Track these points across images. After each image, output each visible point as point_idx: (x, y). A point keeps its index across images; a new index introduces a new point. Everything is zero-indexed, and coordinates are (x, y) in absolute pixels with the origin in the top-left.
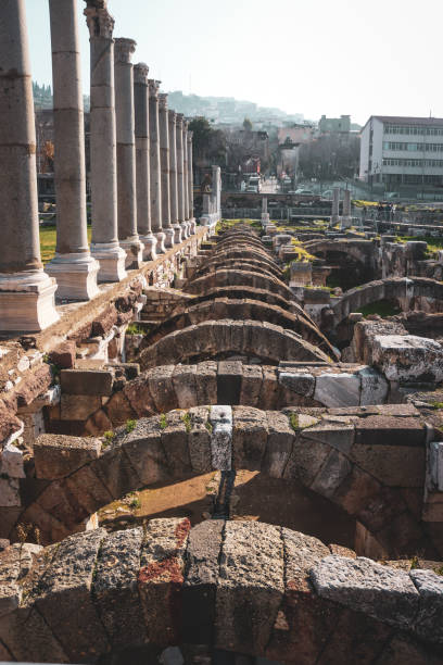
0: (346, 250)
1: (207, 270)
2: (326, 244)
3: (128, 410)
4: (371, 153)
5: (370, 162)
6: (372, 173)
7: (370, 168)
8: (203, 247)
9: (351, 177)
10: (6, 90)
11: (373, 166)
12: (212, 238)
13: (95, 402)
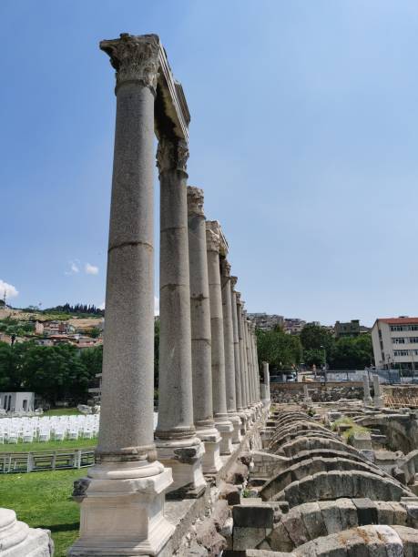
0: (388, 424)
1: (284, 441)
2: (369, 419)
3: (288, 540)
4: (382, 347)
5: (383, 355)
6: (386, 362)
7: (384, 359)
8: (268, 424)
9: (369, 366)
10: (197, 307)
11: (386, 358)
12: (271, 418)
13: (261, 534)
